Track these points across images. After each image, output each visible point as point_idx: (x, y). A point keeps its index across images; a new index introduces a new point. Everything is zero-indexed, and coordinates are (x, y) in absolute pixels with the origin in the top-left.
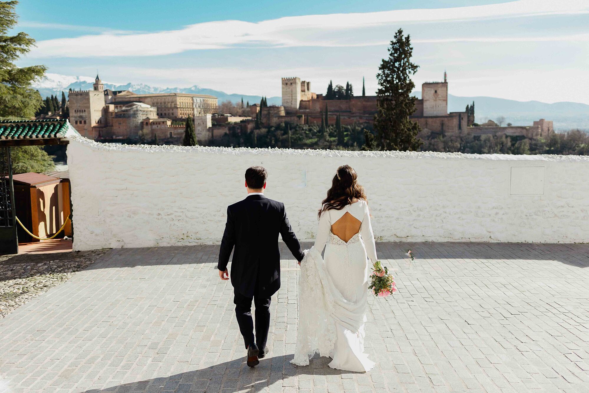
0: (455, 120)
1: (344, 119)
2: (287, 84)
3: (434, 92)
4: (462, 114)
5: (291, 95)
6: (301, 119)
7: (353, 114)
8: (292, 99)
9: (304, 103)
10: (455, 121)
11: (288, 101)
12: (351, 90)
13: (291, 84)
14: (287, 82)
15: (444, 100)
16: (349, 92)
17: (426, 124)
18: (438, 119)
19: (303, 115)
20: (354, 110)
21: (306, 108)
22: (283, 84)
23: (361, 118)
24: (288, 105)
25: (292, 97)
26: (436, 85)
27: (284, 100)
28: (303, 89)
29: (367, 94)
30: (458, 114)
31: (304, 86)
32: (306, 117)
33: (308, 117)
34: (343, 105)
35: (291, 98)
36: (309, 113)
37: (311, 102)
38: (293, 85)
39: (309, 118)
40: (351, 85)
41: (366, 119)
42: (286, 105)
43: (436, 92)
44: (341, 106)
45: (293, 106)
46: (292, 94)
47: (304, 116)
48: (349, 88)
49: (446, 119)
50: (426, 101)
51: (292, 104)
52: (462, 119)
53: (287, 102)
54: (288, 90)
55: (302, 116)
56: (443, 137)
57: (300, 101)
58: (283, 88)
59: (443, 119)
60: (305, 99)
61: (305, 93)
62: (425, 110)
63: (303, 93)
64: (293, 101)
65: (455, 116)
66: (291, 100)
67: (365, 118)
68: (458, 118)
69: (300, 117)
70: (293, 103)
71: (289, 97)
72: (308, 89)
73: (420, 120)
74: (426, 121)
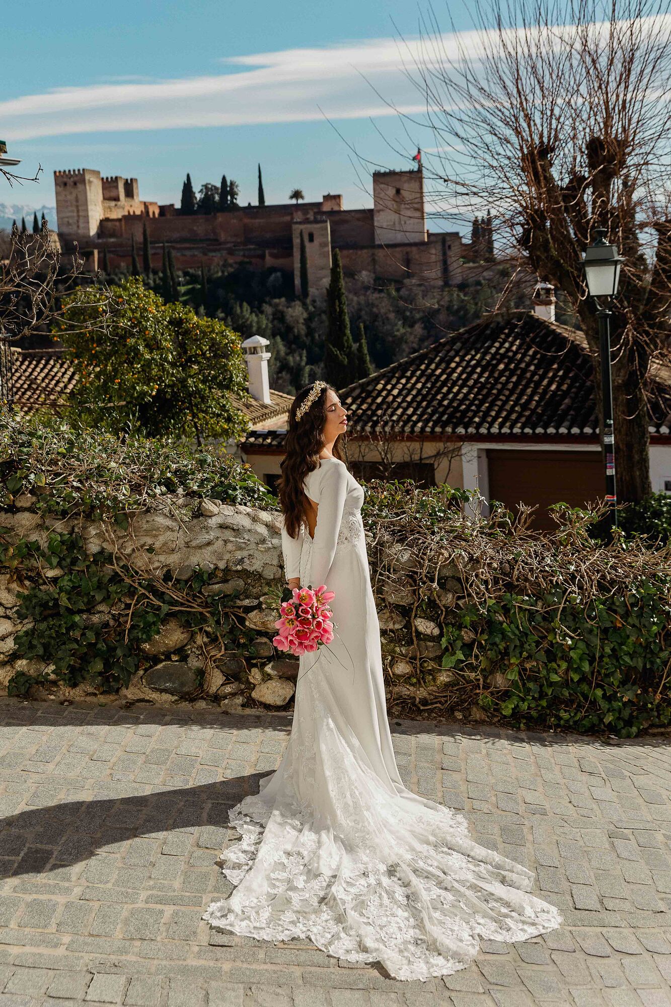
0: (433, 251)
1: (194, 256)
2: (65, 184)
3: (394, 191)
4: (448, 238)
5: (74, 209)
6: (91, 259)
7: (220, 244)
8: (78, 216)
9: (109, 224)
10: (434, 254)
11: (71, 221)
12: (233, 194)
13: (75, 184)
14: (65, 180)
15: (416, 209)
16: (229, 198)
17: (374, 261)
18: (398, 249)
19: (96, 252)
20: (223, 237)
21: (112, 236)
22: (57, 184)
23: (231, 252)
24: (71, 231)
25: (78, 211)
26: (397, 177)
27: (62, 218)
28: (113, 194)
29: (267, 203)
30: (441, 237)
31: (117, 187)
32: (102, 255)
33: (105, 256)
34: (200, 227)
35: (75, 214)
36: (115, 245)
37: (123, 223)
38: (80, 186)
39: (109, 256)
40: (232, 184)
41: (244, 256)
42: (65, 230)
43: (398, 191)
44: (195, 228)
45: (81, 231)
46: (77, 206)
47: (99, 253)
48: (228, 189)
49: (414, 249)
50: (379, 211)
51: (78, 227)
52: (449, 247)
53: (69, 224)
54: (69, 197)
55: (92, 253)
56: (398, 290)
57: (101, 221)
58: (57, 194)
59: (408, 249)
60: (116, 214)
61: (119, 203)
62: (378, 231)
63: (113, 203)
64: (81, 221)
65: (436, 242)
66: (76, 218)
67: (241, 253)
68: (439, 246)
69: (88, 255)
70: (81, 225)
71: (72, 211)
72: (130, 193)
73: (359, 252)
74: (373, 254)
